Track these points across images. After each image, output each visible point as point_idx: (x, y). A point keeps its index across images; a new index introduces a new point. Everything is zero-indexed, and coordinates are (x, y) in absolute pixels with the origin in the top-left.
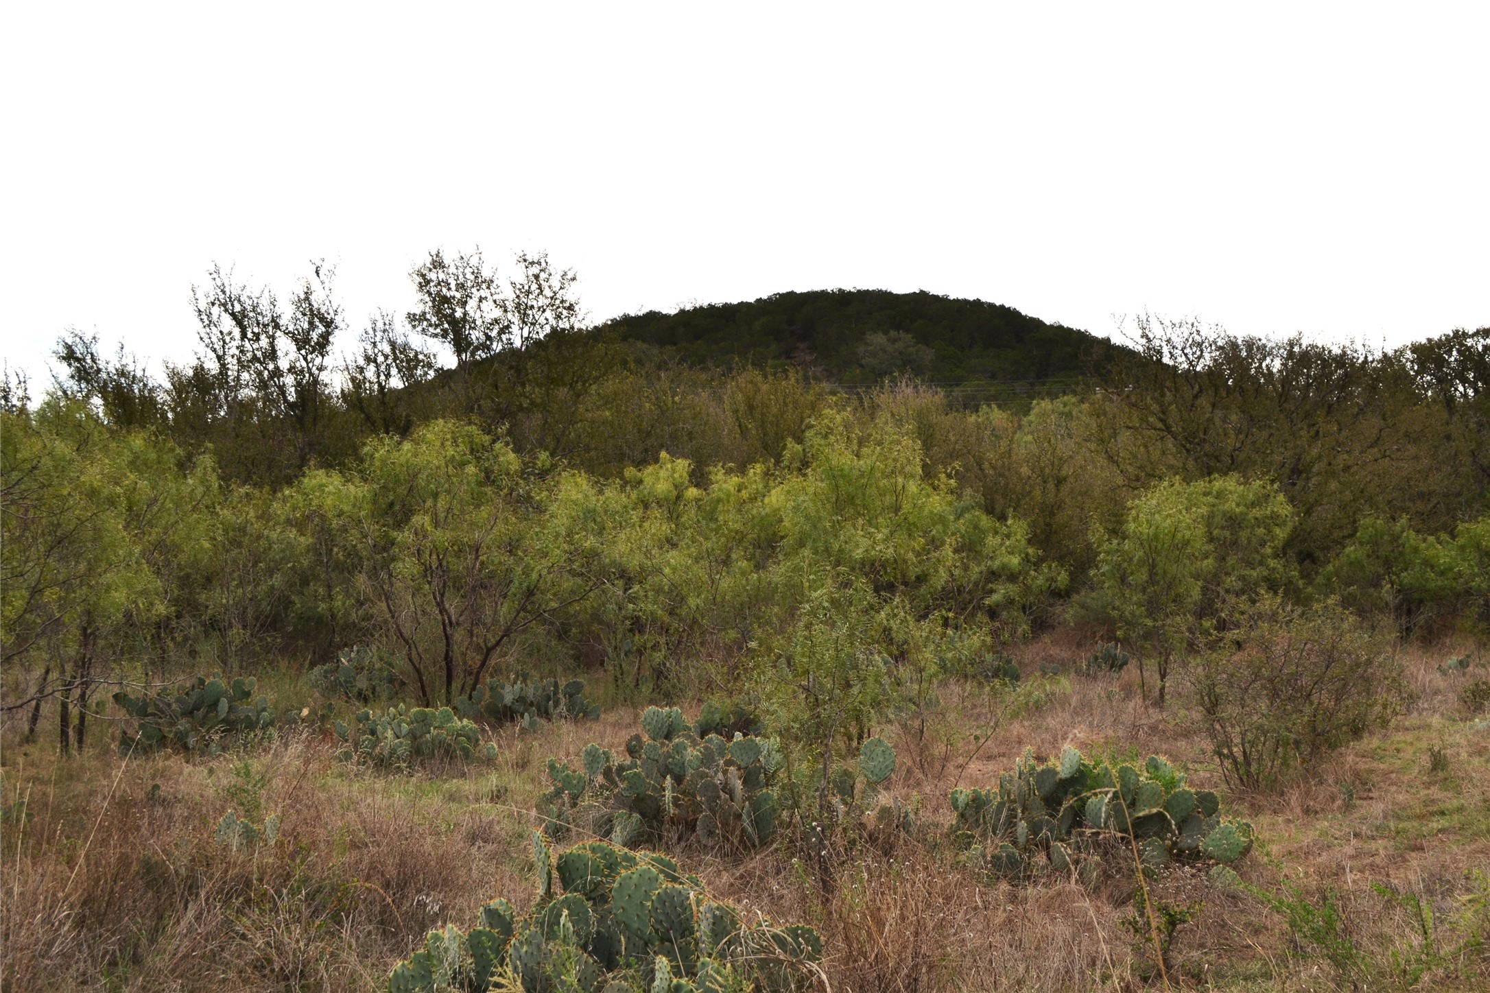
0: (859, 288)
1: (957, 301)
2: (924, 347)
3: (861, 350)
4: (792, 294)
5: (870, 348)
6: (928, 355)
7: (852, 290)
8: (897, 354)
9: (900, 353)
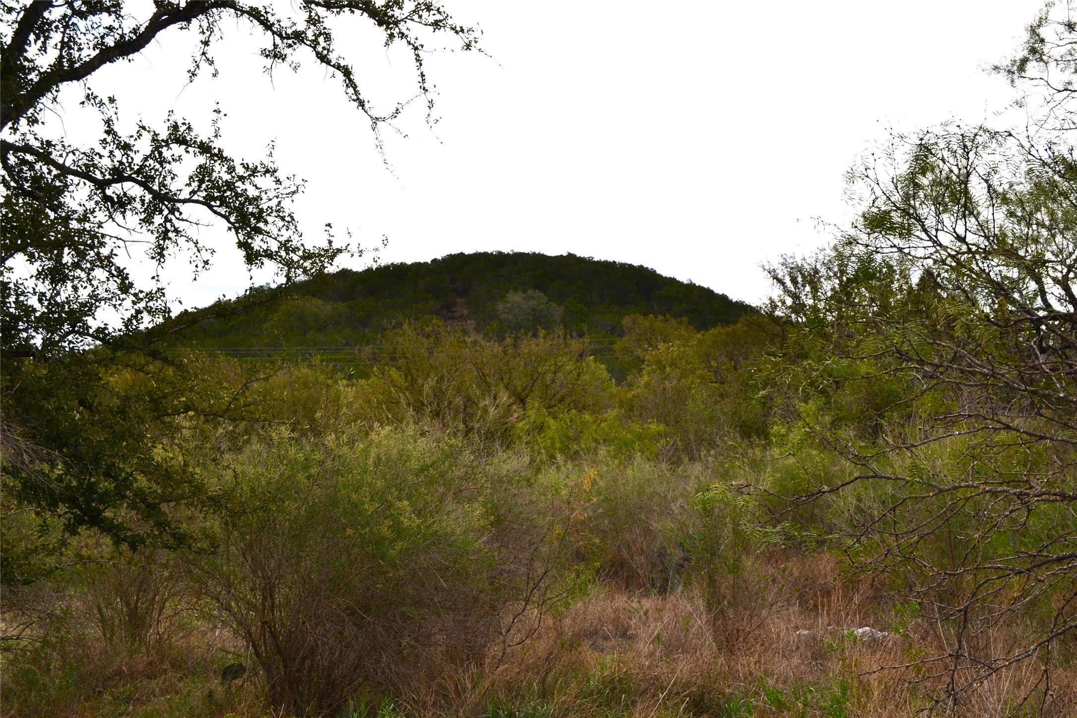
0: (516, 251)
1: (599, 262)
2: (554, 305)
3: (500, 306)
4: (462, 254)
5: (509, 305)
6: (557, 311)
7: (511, 253)
8: (530, 310)
9: (533, 310)
